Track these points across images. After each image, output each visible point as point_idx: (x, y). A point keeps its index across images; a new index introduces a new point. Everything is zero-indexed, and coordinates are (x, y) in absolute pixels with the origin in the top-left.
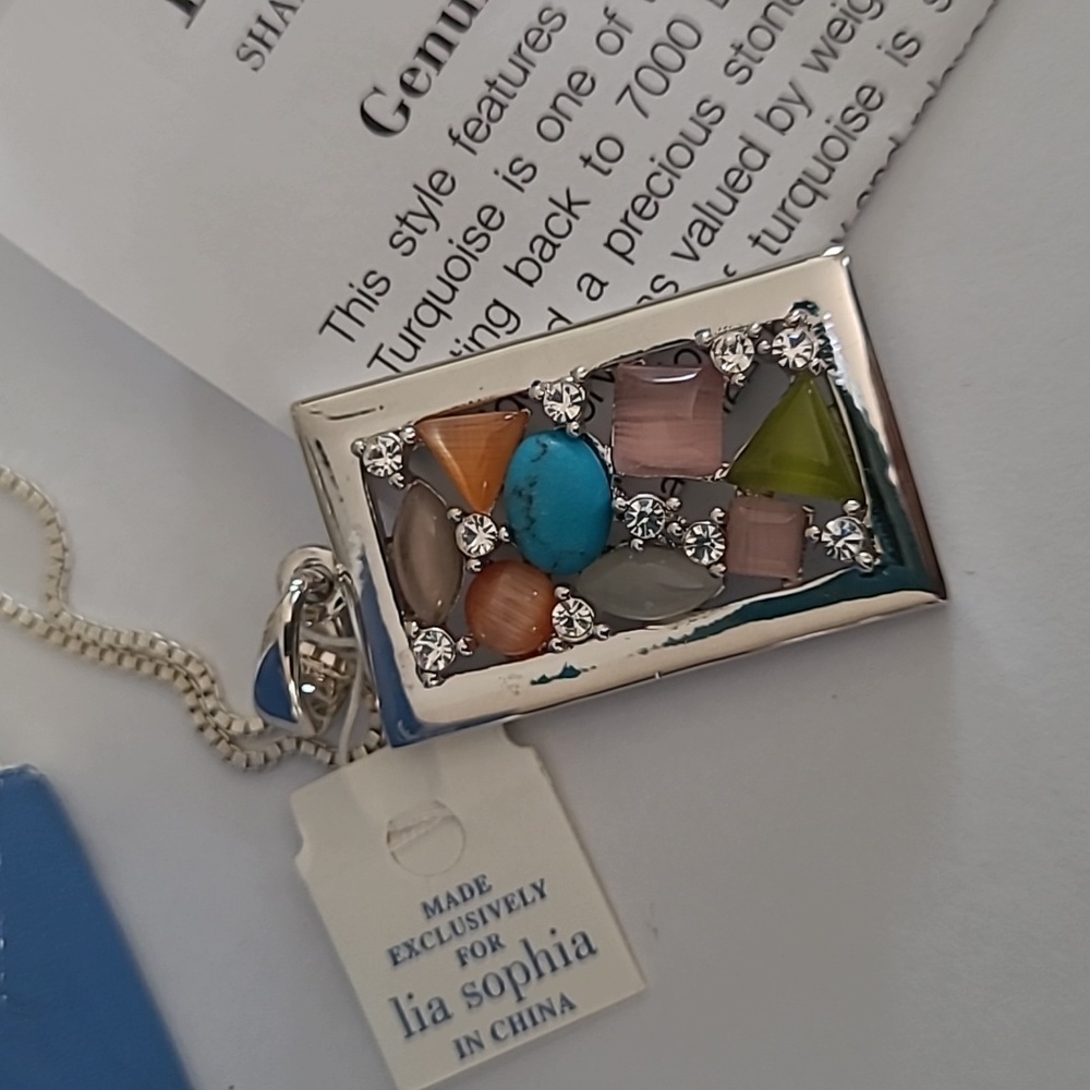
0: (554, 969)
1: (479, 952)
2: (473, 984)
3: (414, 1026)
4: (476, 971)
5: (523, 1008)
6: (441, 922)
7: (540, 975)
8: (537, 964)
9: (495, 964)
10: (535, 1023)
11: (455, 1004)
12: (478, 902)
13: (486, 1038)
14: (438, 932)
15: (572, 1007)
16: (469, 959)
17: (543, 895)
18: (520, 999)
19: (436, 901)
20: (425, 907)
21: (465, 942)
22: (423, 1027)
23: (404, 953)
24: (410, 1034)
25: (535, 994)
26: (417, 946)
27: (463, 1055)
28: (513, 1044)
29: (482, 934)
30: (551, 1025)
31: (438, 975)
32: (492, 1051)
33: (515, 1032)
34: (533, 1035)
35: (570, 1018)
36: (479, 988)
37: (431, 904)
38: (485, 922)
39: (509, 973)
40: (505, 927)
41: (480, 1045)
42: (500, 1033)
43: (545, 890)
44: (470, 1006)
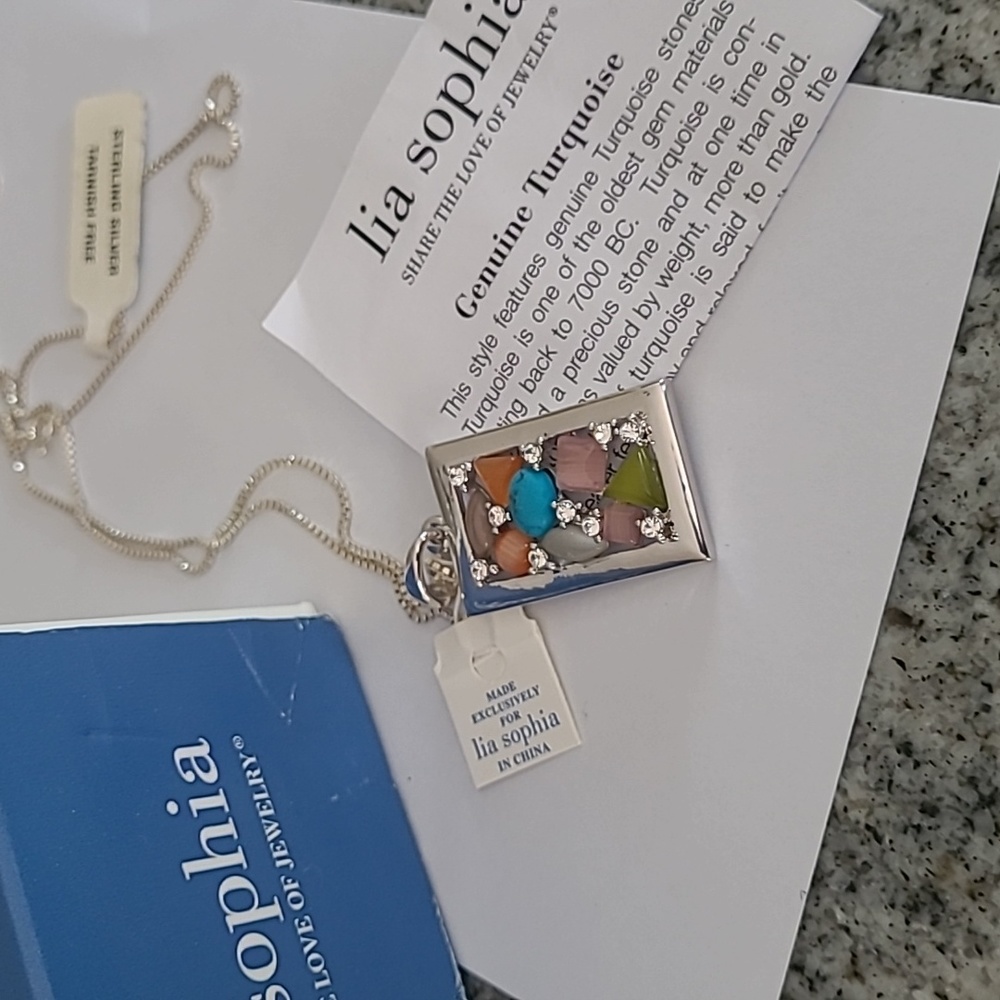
0: (541, 730)
1: (510, 719)
2: (507, 735)
3: (482, 753)
4: (509, 728)
5: (527, 748)
6: (494, 703)
7: (536, 732)
8: (534, 727)
9: (517, 725)
10: (533, 756)
11: (499, 744)
12: (511, 694)
13: (512, 762)
14: (493, 708)
15: (549, 750)
16: (506, 722)
17: (537, 693)
18: (527, 744)
19: (493, 693)
20: (488, 695)
21: (503, 714)
22: (486, 754)
23: (478, 717)
24: (480, 757)
25: (533, 742)
26: (484, 714)
27: (501, 769)
28: (524, 766)
29: (511, 711)
30: (540, 758)
31: (492, 729)
32: (515, 768)
33: (524, 760)
34: (532, 762)
35: (548, 755)
36: (510, 737)
37: (490, 693)
38: (513, 704)
39: (522, 730)
40: (521, 707)
41: (509, 765)
42: (518, 760)
43: (539, 691)
44: (506, 746)
